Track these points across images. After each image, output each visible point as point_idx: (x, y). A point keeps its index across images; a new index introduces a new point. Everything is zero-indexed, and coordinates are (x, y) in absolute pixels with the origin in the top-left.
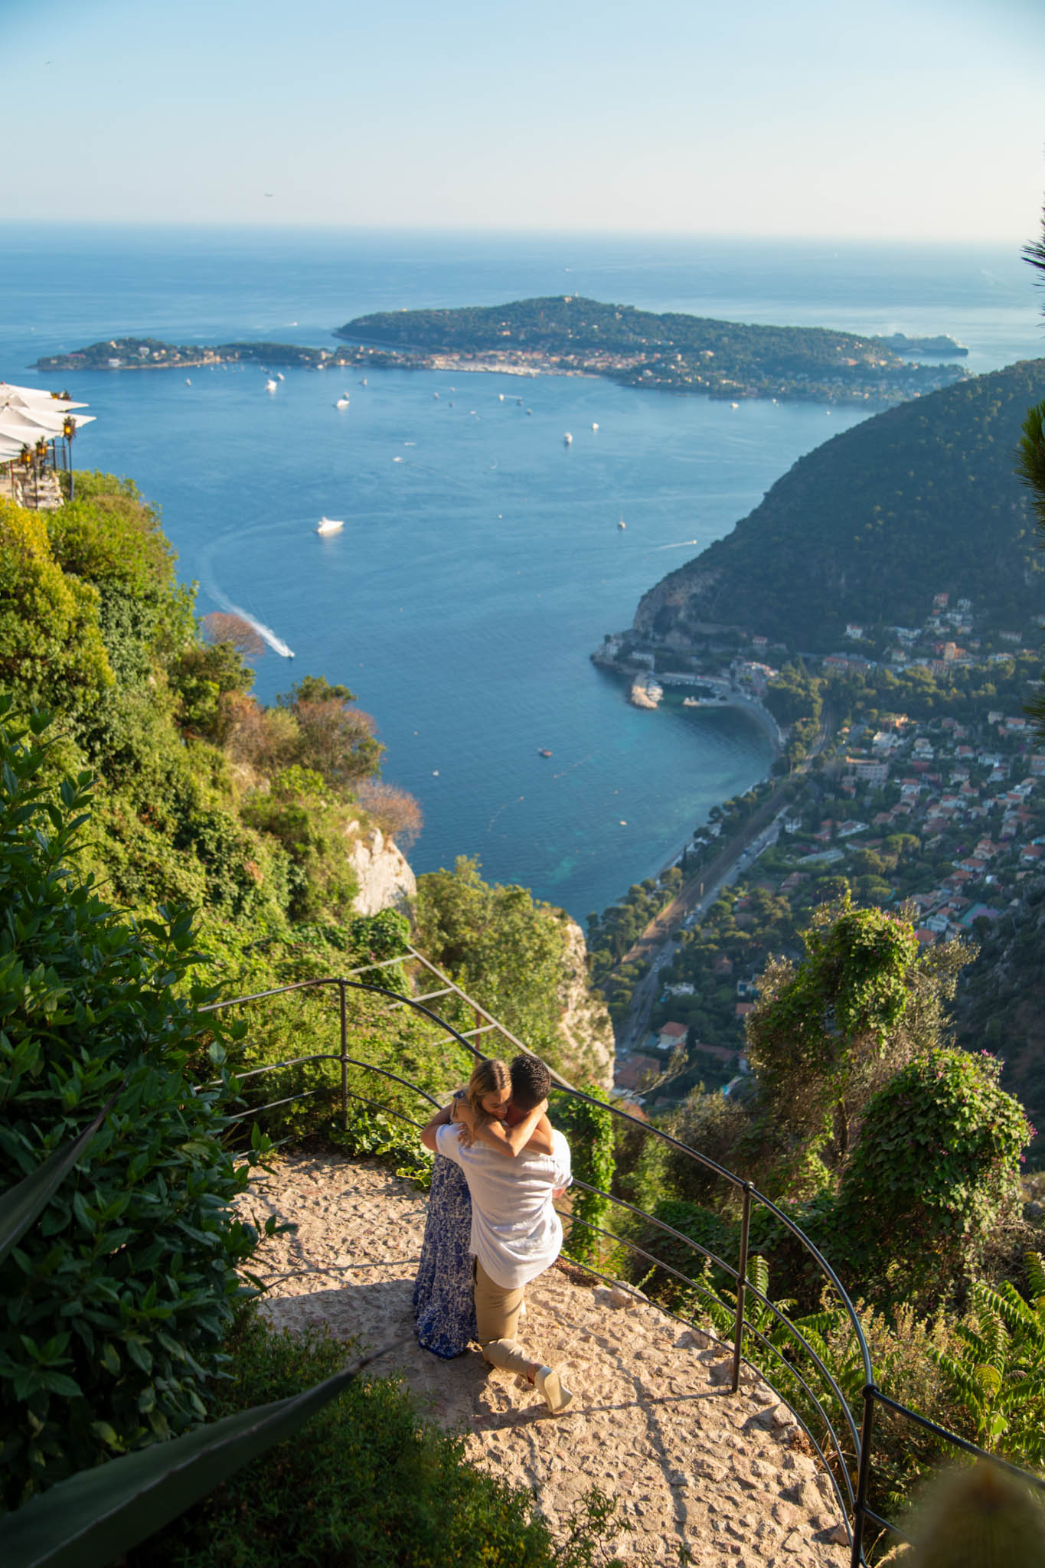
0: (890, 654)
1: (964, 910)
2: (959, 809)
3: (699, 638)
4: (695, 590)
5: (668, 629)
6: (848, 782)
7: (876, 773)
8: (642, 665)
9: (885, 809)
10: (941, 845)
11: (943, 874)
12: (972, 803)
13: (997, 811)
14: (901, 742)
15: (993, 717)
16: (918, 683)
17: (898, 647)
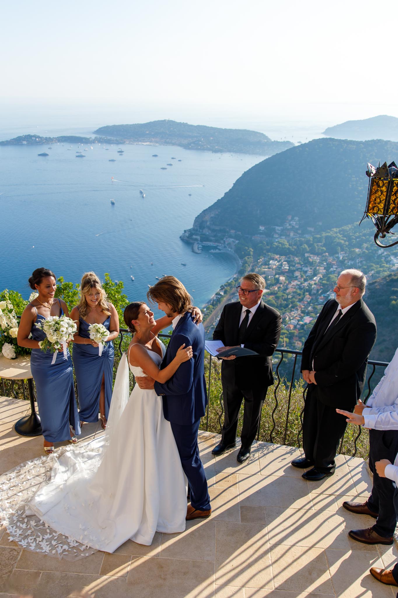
0: (273, 235)
1: (301, 318)
2: (297, 285)
3: (213, 231)
4: (212, 215)
5: (204, 228)
7: (271, 274)
8: (196, 240)
9: (274, 285)
10: (293, 297)
11: (295, 306)
13: (310, 285)
14: (278, 263)
15: (307, 255)
16: (283, 244)
17: (276, 233)
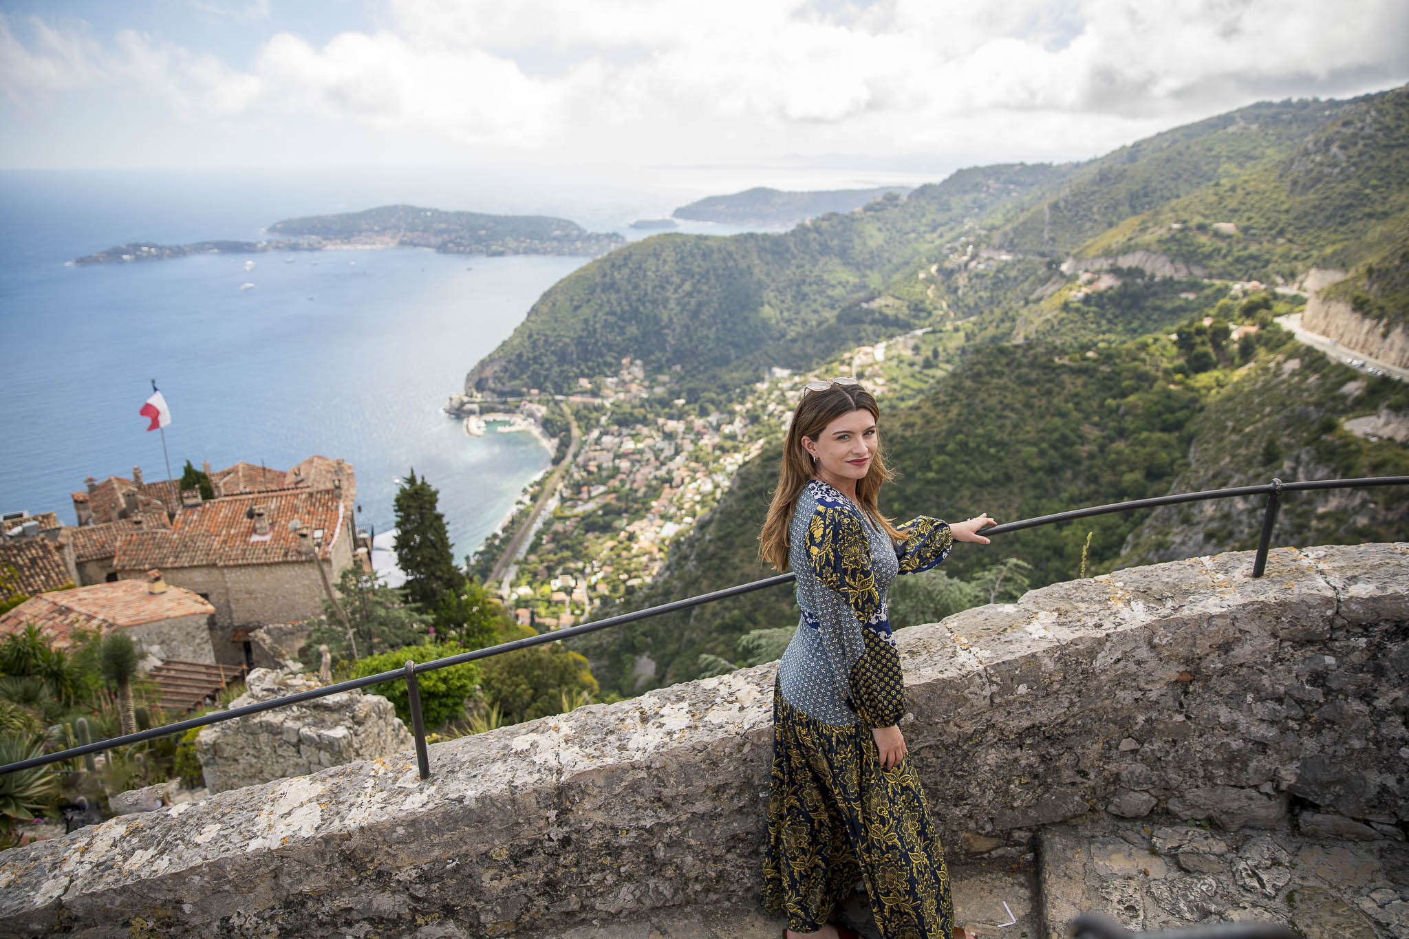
0: (604, 392)
1: (661, 527)
2: (652, 473)
3: (501, 394)
4: (496, 368)
6: (592, 467)
7: (606, 460)
8: (472, 412)
9: (612, 477)
10: (645, 495)
11: (648, 510)
12: (657, 469)
13: (669, 472)
14: (617, 440)
15: (661, 421)
16: (621, 406)
17: (607, 388)
